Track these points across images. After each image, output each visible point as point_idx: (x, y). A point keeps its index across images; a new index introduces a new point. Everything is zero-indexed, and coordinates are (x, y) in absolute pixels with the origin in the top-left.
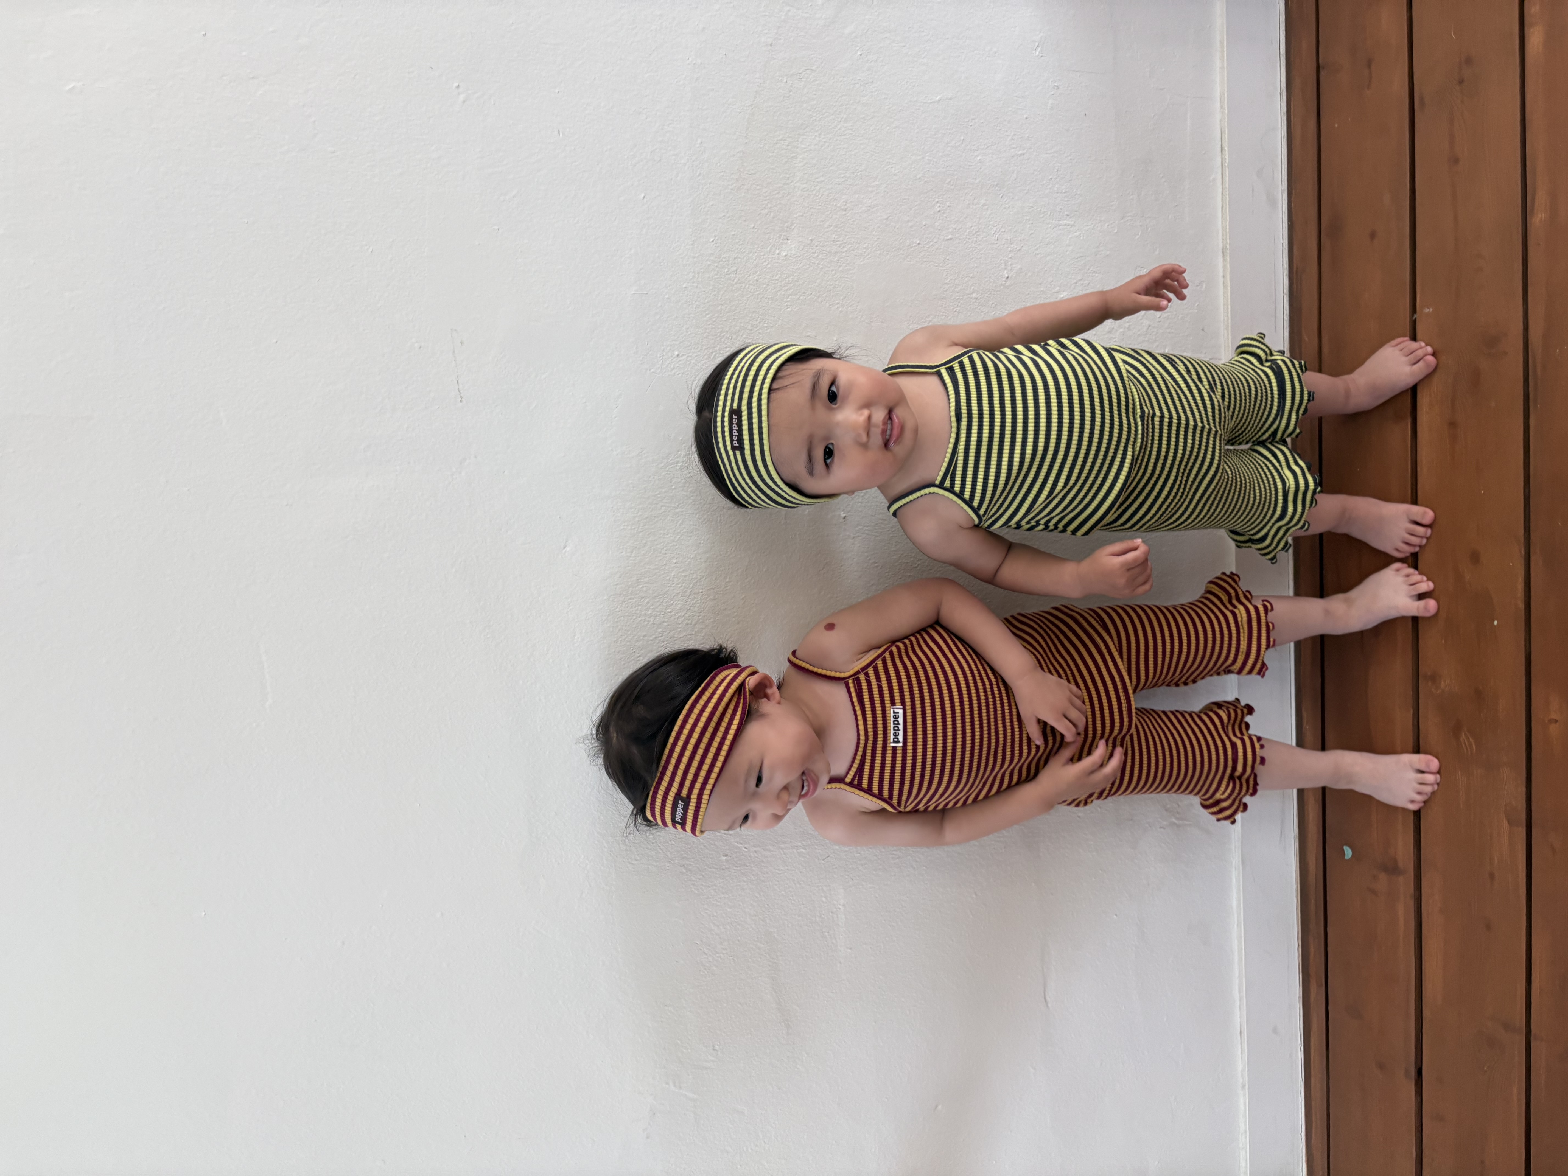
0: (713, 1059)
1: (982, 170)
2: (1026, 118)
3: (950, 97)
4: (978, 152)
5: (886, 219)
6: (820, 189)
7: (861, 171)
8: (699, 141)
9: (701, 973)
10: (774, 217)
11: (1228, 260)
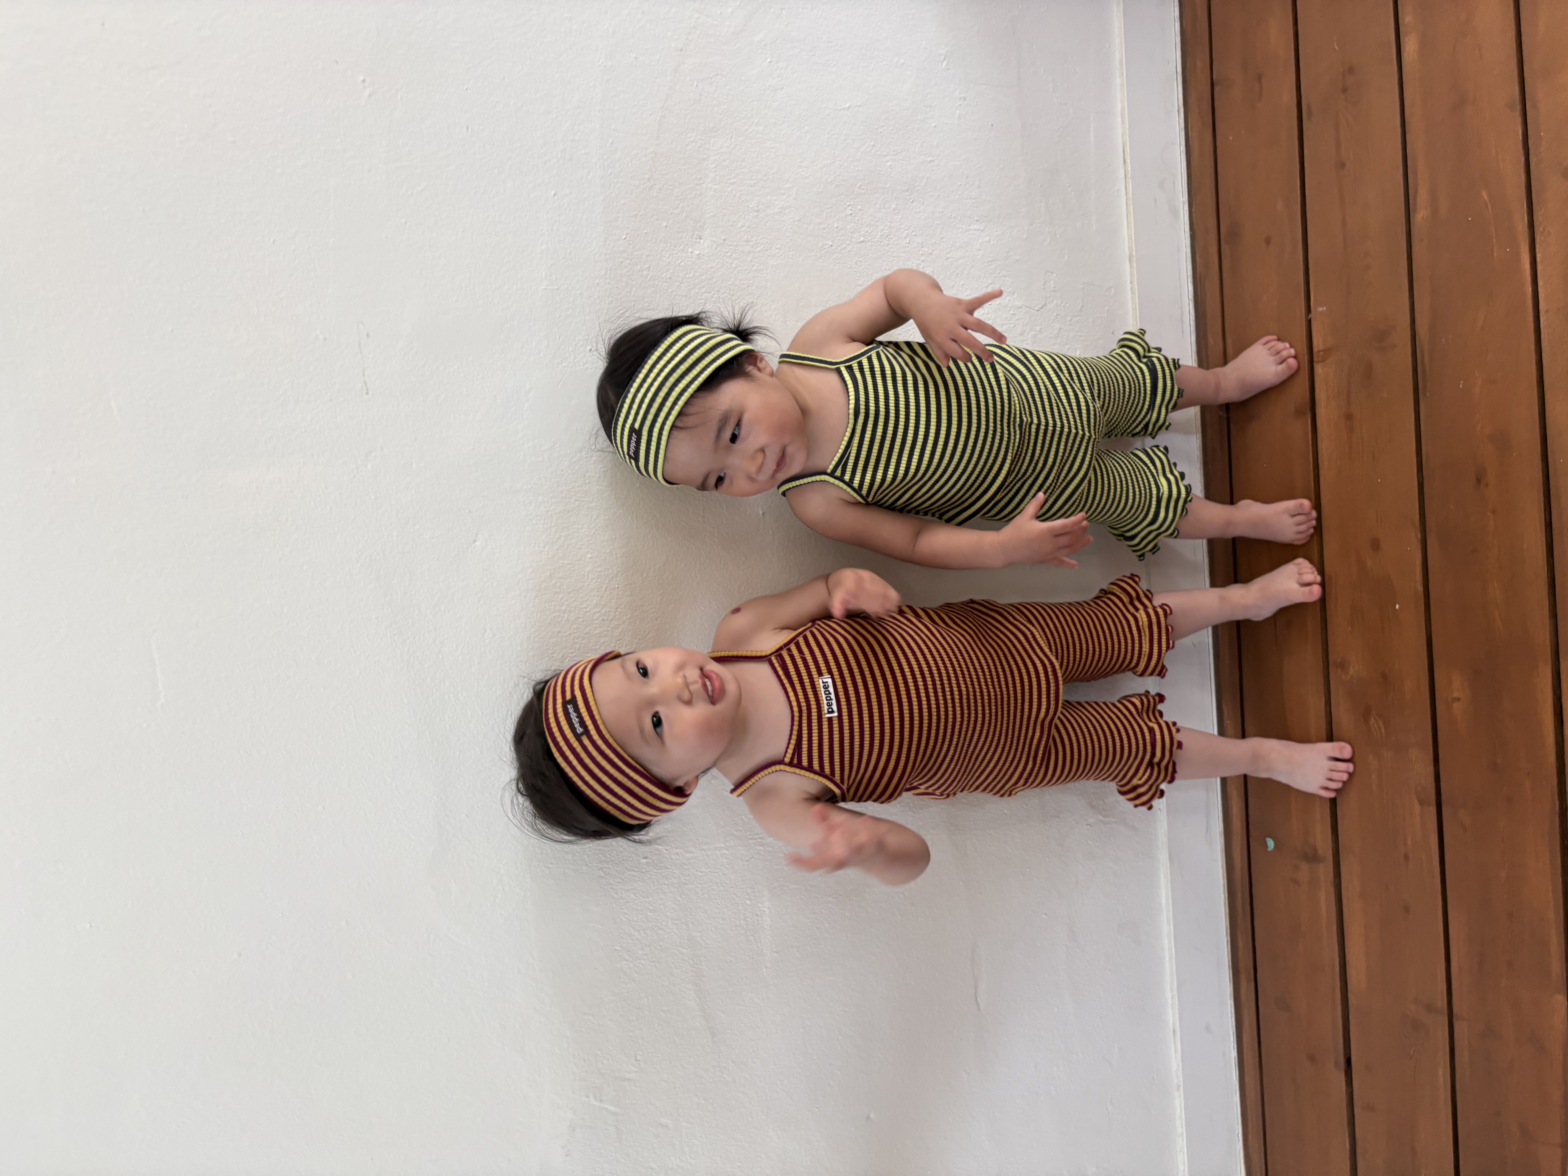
0: (636, 1069)
1: (892, 175)
2: (935, 127)
3: (859, 104)
4: (888, 158)
5: (797, 221)
6: (732, 190)
7: (773, 174)
8: (610, 140)
9: (622, 980)
10: (686, 217)
11: (1135, 267)
